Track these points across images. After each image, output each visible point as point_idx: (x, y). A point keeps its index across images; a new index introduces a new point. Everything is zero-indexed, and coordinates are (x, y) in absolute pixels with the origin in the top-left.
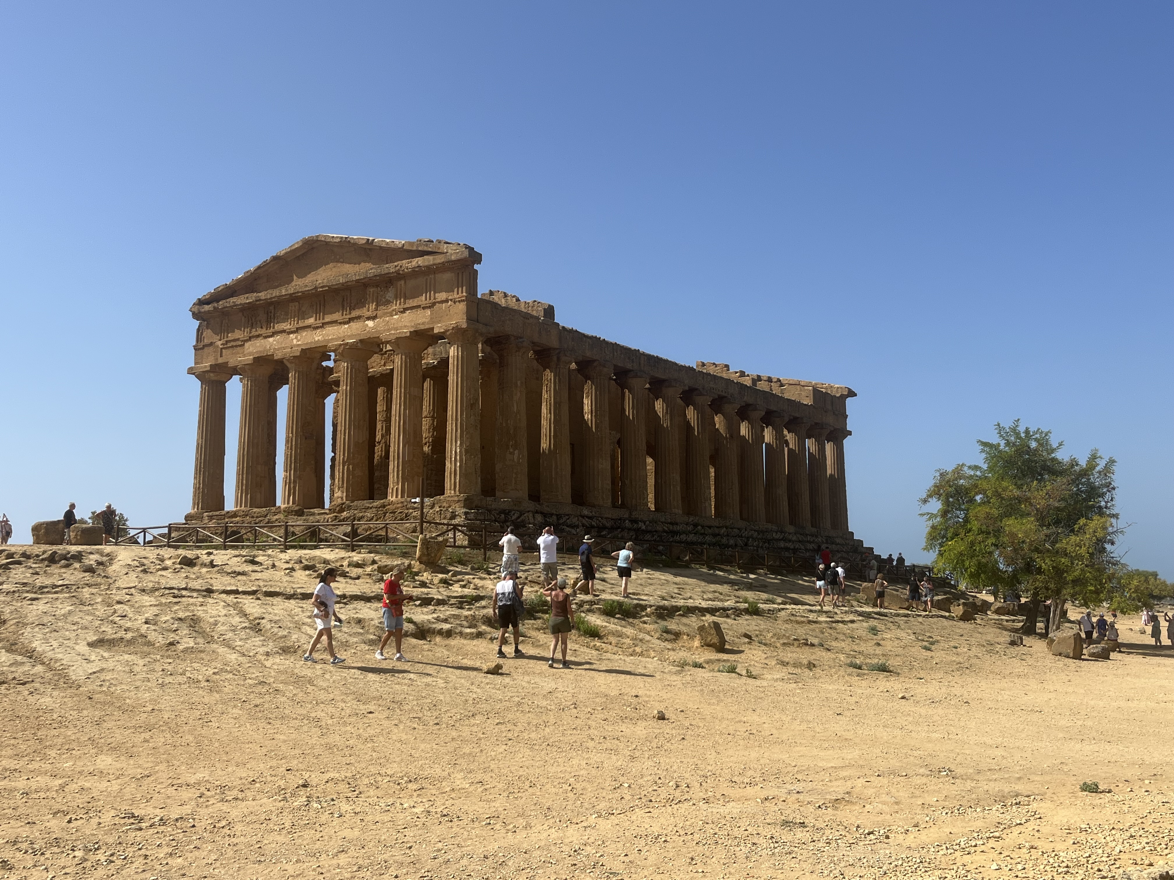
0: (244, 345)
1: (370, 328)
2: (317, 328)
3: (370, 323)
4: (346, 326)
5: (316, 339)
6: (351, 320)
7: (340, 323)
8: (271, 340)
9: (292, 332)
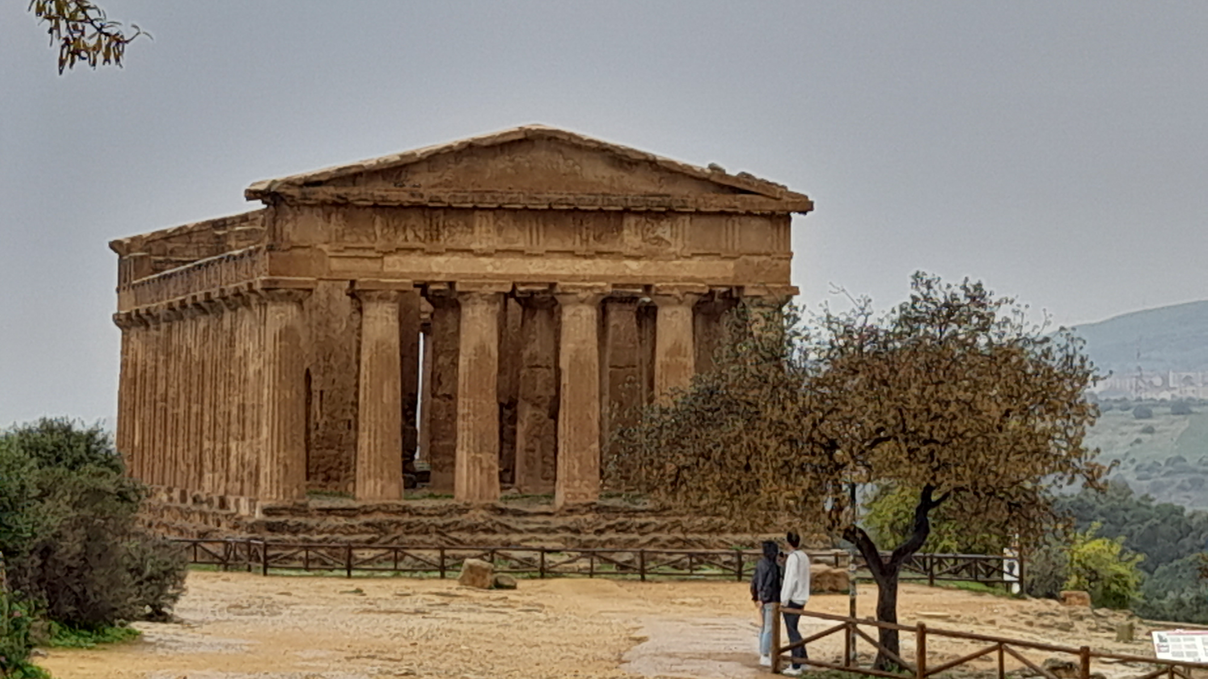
0: (382, 258)
1: (632, 270)
2: (536, 255)
3: (633, 265)
4: (589, 261)
5: (533, 271)
6: (600, 254)
7: (578, 256)
8: (441, 259)
9: (485, 255)
